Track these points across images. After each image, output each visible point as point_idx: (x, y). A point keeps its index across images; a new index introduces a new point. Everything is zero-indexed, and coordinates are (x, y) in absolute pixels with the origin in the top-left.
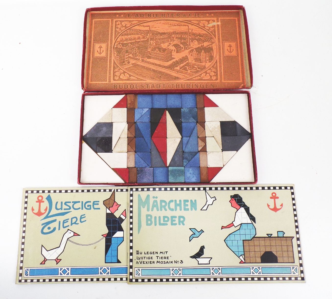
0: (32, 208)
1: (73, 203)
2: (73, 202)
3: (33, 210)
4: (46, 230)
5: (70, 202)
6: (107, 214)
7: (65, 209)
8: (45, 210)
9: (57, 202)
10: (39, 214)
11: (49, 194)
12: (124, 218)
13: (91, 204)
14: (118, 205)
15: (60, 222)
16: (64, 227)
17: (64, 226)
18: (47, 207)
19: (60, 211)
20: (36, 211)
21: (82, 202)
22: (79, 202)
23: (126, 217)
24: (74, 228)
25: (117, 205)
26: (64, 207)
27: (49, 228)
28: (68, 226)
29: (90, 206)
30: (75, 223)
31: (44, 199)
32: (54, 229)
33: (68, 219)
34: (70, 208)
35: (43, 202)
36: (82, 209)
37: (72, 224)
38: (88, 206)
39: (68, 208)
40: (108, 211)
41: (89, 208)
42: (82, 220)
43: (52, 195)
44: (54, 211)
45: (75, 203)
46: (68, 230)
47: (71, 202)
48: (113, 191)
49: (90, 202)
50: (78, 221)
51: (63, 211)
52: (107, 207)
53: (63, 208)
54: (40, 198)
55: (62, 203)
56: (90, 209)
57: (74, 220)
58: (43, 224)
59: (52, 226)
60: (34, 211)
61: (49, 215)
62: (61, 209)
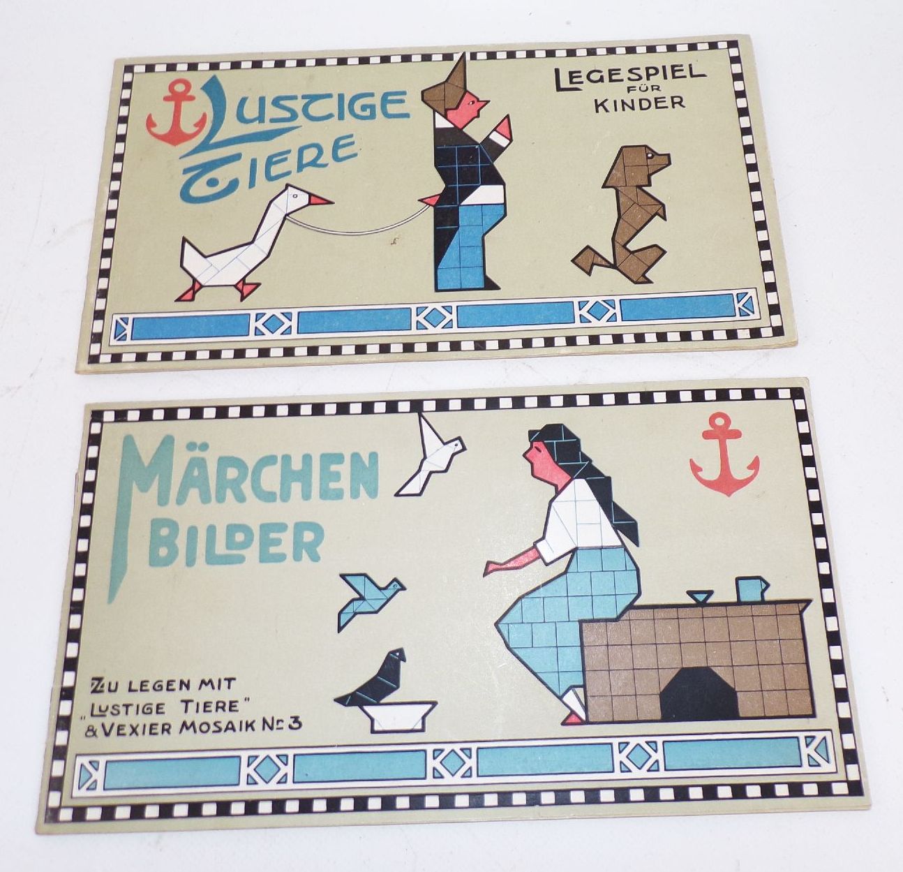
0: (150, 117)
1: (307, 100)
2: (304, 97)
3: (150, 123)
4: (200, 189)
5: (294, 98)
6: (439, 133)
7: (272, 121)
8: (196, 125)
9: (243, 101)
10: (175, 136)
11: (213, 73)
12: (502, 142)
13: (376, 101)
14: (478, 100)
15: (254, 163)
16: (269, 178)
17: (273, 173)
18: (204, 116)
19: (255, 127)
20: (163, 127)
21: (341, 97)
22: (330, 96)
23: (511, 140)
24: (313, 180)
25: (473, 102)
26: (271, 112)
27: (212, 183)
28: (289, 173)
29: (372, 107)
30: (314, 163)
31: (196, 91)
32: (233, 185)
33: (289, 152)
34: (294, 115)
35: (192, 98)
36: (341, 117)
37: (301, 167)
38: (364, 108)
39: (288, 115)
40: (442, 123)
41: (368, 113)
42: (342, 153)
43: (225, 76)
44: (231, 128)
45: (313, 98)
46: (287, 186)
47: (300, 98)
48: (457, 57)
49: (372, 95)
50: (327, 157)
51: (267, 126)
52: (435, 111)
53: (267, 119)
54: (180, 88)
55: (262, 100)
56: (372, 116)
57: (309, 155)
58: (186, 171)
59: (223, 175)
60: (154, 130)
61: (211, 138)
62: (261, 119)
